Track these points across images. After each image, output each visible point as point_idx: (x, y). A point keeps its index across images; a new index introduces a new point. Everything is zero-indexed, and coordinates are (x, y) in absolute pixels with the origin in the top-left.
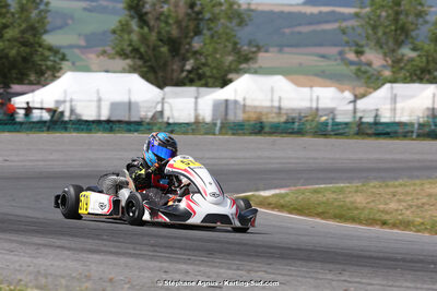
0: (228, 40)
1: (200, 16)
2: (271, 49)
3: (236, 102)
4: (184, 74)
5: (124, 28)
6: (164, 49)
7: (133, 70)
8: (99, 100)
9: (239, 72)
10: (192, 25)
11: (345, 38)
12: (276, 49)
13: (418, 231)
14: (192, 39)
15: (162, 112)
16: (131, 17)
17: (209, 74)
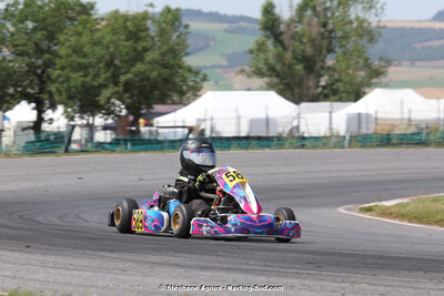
0: (359, 56)
1: (333, 35)
2: (404, 63)
3: (368, 115)
4: (320, 90)
5: (261, 47)
6: (299, 67)
7: (270, 87)
8: (239, 118)
9: (370, 85)
10: (325, 43)
12: (408, 63)
14: (325, 57)
15: (298, 127)
16: (267, 36)
17: (342, 89)
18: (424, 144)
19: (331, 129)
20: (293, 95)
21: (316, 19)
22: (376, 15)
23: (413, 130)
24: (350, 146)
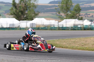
0: (33, 11)
1: (27, 7)
2: (42, 13)
3: (34, 24)
4: (24, 18)
5: (12, 9)
6: (20, 13)
7: (14, 17)
8: (7, 24)
9: (35, 17)
10: (25, 8)
11: (56, 10)
13: (69, 49)
14: (25, 11)
15: (19, 26)
16: (13, 7)
17: (29, 18)
18: (47, 29)
19: (26, 26)
20: (19, 19)
21: (24, 3)
22: (37, 2)
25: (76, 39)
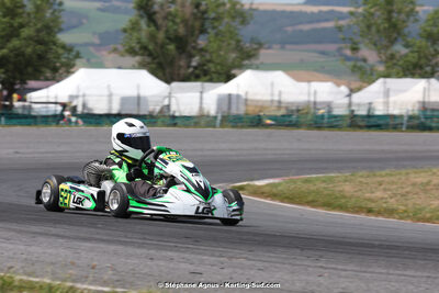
0: (231, 38)
1: (206, 16)
2: (275, 46)
3: (238, 96)
4: (191, 70)
5: (134, 27)
6: (172, 47)
7: (142, 66)
8: (110, 95)
9: (242, 67)
10: (197, 24)
11: (341, 36)
12: (278, 46)
13: (401, 218)
14: (198, 37)
15: (168, 106)
16: (141, 16)
17: (213, 69)
18: (295, 125)
19: (201, 108)
20: (164, 74)
23: (283, 112)
24: (222, 126)
25: (435, 170)
